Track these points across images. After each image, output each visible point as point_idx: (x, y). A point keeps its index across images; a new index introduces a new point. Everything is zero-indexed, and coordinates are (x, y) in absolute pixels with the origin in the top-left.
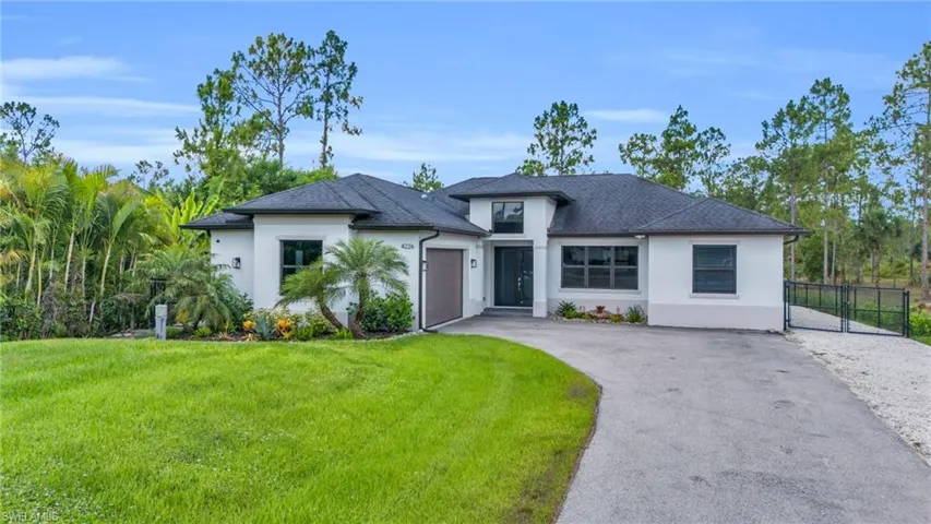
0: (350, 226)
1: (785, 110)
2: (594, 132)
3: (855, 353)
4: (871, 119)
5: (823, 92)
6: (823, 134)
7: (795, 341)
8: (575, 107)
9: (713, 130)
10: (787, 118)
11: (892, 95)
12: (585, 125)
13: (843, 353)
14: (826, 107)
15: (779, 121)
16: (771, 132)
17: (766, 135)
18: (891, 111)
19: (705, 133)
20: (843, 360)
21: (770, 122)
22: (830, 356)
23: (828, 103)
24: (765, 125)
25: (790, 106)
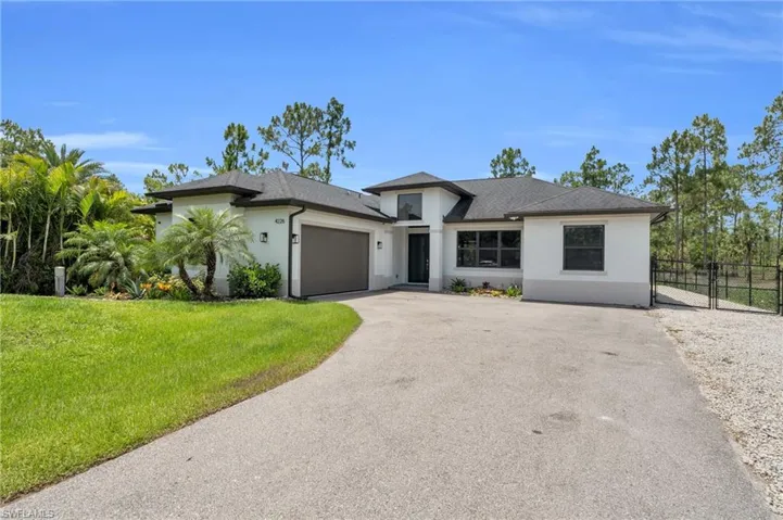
0: (232, 204)
1: (670, 138)
2: (534, 168)
3: (718, 331)
4: (744, 145)
5: (702, 124)
6: (702, 158)
7: (657, 316)
8: (519, 151)
9: (620, 165)
10: (672, 144)
11: (762, 126)
12: (527, 164)
13: (704, 329)
14: (705, 137)
15: (666, 148)
16: (660, 155)
17: (655, 158)
18: (761, 140)
19: (614, 168)
20: (701, 339)
21: (658, 148)
22: (686, 335)
23: (706, 133)
24: (654, 150)
25: (675, 135)
